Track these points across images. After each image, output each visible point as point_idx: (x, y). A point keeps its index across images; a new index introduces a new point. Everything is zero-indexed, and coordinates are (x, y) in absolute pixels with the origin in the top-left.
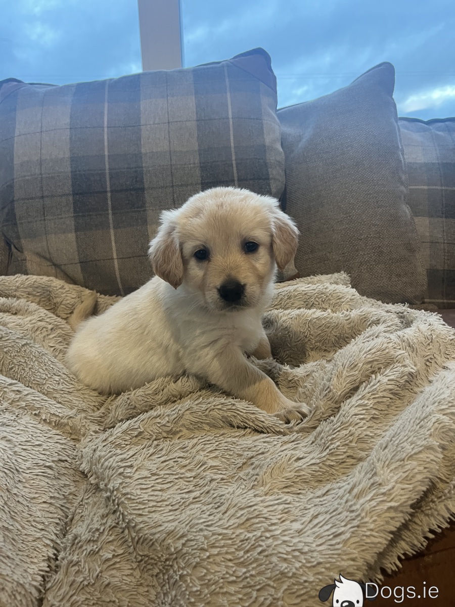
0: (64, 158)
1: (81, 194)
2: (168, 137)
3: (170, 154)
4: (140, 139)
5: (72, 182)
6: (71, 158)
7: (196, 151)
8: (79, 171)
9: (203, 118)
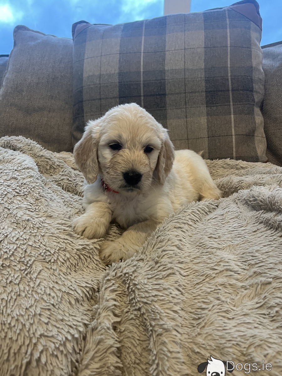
0: (115, 73)
1: (124, 97)
2: (183, 59)
3: (185, 71)
4: (165, 61)
5: (119, 89)
6: (119, 73)
7: (202, 69)
8: (124, 82)
9: (209, 46)
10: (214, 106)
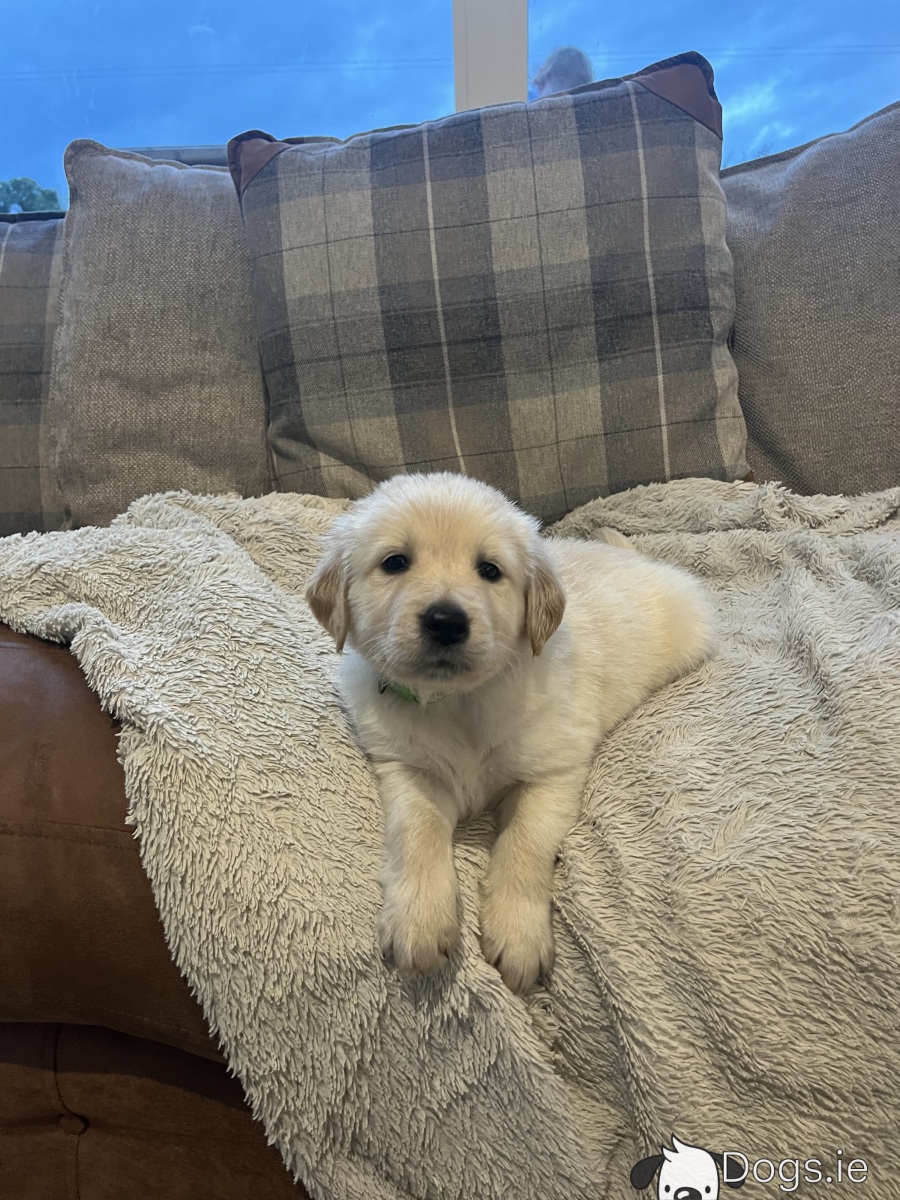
0: (368, 288)
1: (399, 349)
2: (536, 241)
3: (542, 272)
4: (490, 247)
5: (385, 329)
6: (380, 288)
7: (585, 261)
8: (395, 311)
9: (597, 201)
10: (617, 357)
